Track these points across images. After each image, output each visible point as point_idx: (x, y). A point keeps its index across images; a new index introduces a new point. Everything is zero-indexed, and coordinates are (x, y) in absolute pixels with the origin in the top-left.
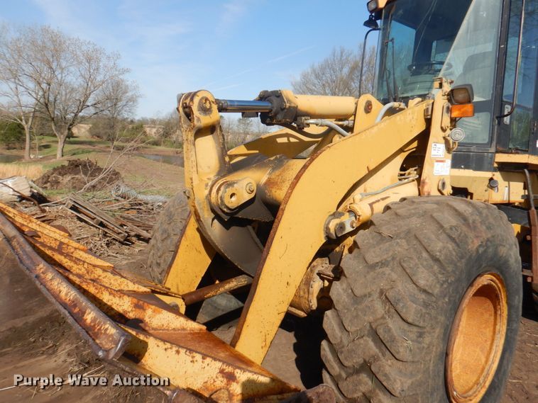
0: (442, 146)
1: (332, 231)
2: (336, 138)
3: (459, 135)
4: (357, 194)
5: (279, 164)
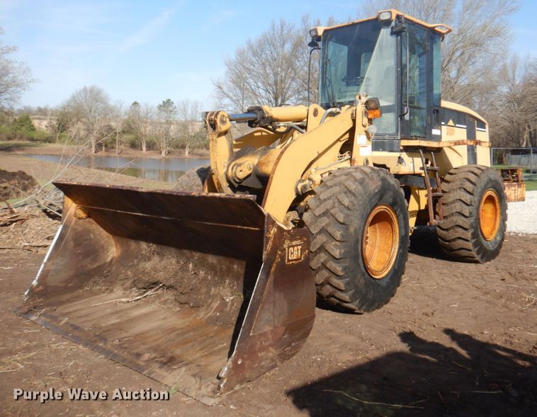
0: (364, 137)
1: (299, 190)
2: (296, 134)
3: (373, 129)
4: (312, 169)
5: (265, 152)
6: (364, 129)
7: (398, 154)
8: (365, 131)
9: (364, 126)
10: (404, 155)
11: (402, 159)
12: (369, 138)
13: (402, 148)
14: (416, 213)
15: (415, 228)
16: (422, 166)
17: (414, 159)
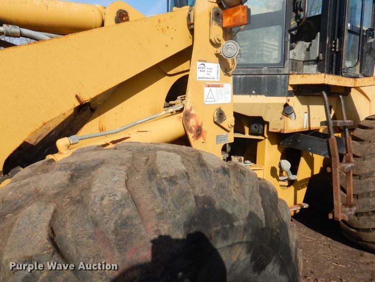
0: (215, 66)
3: (231, 49)
6: (214, 50)
7: (283, 100)
8: (218, 55)
9: (216, 45)
10: (294, 101)
11: (291, 108)
12: (225, 69)
13: (290, 89)
14: (307, 182)
15: (306, 206)
16: (325, 119)
17: (311, 106)
